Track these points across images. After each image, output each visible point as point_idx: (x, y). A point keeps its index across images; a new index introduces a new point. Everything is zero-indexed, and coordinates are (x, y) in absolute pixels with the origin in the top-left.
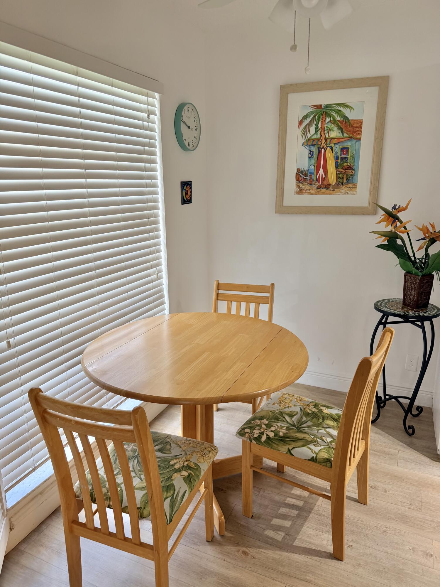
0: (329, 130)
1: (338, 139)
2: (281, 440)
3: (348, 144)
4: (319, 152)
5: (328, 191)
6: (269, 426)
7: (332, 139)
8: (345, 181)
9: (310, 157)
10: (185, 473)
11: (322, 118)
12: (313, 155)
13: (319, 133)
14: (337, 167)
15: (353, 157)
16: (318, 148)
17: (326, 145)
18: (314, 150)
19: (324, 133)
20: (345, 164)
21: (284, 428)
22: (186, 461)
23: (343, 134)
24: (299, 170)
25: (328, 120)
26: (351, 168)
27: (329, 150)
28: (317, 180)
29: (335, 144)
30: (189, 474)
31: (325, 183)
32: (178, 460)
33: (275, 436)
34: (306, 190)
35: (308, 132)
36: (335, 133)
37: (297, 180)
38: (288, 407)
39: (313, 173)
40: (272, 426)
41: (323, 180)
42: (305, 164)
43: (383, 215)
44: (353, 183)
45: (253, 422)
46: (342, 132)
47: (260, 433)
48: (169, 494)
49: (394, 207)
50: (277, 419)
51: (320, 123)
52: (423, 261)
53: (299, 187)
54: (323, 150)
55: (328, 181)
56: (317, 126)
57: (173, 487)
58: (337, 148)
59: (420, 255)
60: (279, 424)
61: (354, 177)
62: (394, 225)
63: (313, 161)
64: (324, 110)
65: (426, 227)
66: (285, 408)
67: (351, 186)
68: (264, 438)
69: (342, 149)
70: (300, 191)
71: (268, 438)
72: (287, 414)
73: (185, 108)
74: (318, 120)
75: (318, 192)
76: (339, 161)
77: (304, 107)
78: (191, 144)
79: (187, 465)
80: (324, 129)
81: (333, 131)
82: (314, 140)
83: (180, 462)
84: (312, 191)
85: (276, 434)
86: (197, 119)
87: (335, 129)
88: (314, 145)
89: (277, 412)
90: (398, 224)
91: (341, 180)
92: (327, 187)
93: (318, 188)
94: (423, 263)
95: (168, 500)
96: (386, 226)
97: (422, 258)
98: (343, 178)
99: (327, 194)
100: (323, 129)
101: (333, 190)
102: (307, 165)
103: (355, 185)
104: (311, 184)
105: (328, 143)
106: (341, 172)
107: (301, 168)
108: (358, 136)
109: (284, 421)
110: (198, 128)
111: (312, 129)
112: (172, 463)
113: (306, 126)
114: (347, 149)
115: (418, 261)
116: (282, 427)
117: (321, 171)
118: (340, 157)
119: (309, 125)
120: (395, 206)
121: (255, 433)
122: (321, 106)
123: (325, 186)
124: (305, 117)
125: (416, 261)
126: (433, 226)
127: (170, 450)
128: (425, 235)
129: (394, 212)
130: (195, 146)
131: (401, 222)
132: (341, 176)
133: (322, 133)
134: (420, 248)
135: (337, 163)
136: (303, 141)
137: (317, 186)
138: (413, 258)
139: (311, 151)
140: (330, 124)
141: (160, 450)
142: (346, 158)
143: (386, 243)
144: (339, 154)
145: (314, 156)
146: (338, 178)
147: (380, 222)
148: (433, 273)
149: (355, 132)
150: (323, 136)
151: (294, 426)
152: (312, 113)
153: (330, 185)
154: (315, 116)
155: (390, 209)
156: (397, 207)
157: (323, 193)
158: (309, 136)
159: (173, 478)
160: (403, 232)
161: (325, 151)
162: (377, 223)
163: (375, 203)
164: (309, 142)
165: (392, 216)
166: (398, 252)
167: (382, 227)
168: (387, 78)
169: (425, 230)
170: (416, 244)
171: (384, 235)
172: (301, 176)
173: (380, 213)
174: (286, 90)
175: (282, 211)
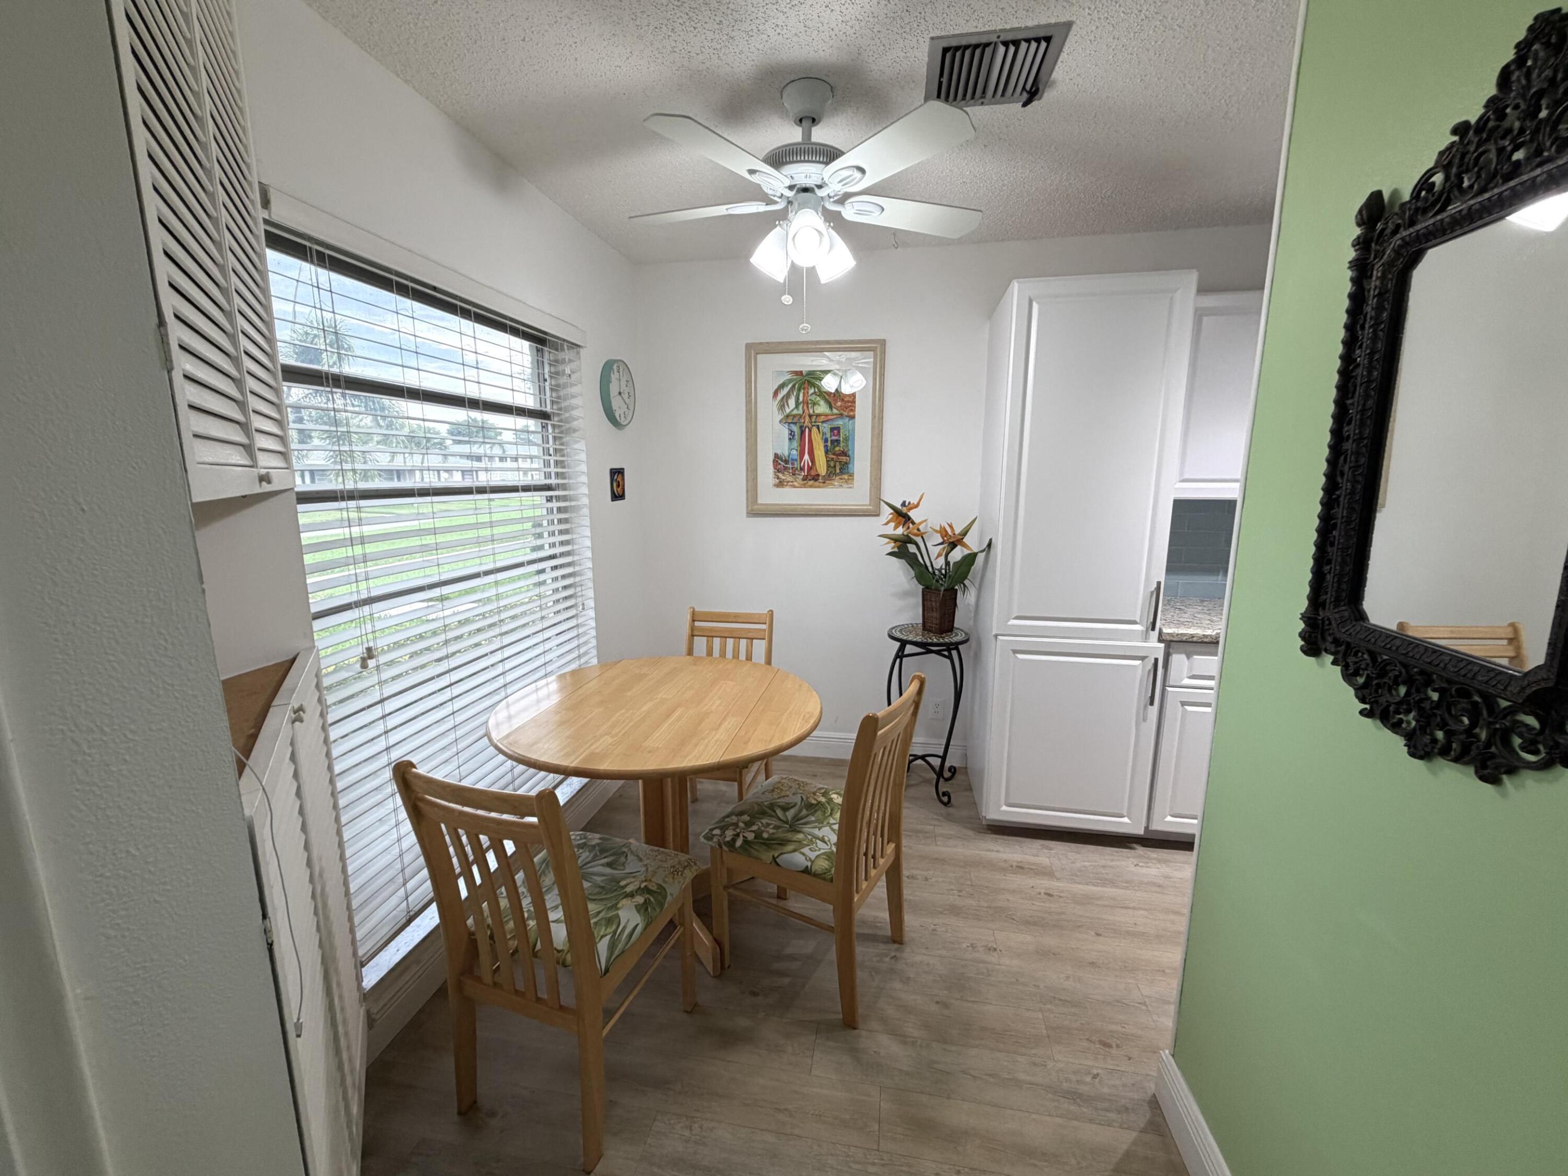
0: (814, 404)
1: (827, 415)
2: (764, 844)
3: (839, 423)
4: (802, 433)
5: (817, 484)
6: (748, 824)
7: (818, 415)
8: (838, 471)
9: (790, 439)
10: (640, 899)
11: (804, 389)
12: (794, 436)
13: (801, 407)
14: (827, 452)
15: (846, 439)
16: (801, 427)
17: (811, 423)
18: (796, 429)
19: (808, 407)
20: (837, 449)
21: (771, 826)
22: (646, 881)
23: (832, 410)
24: (776, 456)
25: (811, 391)
26: (844, 454)
27: (814, 430)
28: (802, 469)
29: (823, 422)
30: (645, 900)
31: (813, 473)
32: (633, 880)
33: (755, 838)
34: (788, 482)
35: (786, 406)
36: (822, 408)
37: (775, 469)
38: (784, 796)
39: (796, 460)
40: (754, 824)
41: (810, 469)
42: (784, 448)
43: (891, 514)
44: (848, 473)
45: (726, 820)
46: (831, 407)
47: (734, 835)
48: (609, 930)
49: (904, 504)
50: (763, 813)
51: (801, 395)
52: (943, 572)
53: (778, 478)
54: (807, 430)
55: (817, 470)
56: (797, 398)
57: (617, 920)
58: (826, 428)
59: (939, 563)
60: (764, 821)
61: (850, 466)
62: (906, 526)
63: (795, 444)
64: (806, 378)
65: (944, 528)
66: (779, 798)
67: (846, 477)
68: (739, 843)
69: (832, 429)
70: (780, 484)
71: (746, 841)
72: (779, 806)
73: (615, 367)
74: (799, 390)
75: (804, 484)
76: (829, 444)
77: (780, 373)
78: (622, 416)
79: (646, 886)
80: (808, 403)
81: (819, 405)
82: (794, 416)
83: (636, 883)
84: (796, 484)
85: (758, 835)
86: (631, 382)
87: (822, 403)
88: (795, 423)
89: (766, 803)
90: (911, 525)
91: (833, 470)
92: (816, 478)
93: (803, 480)
94: (942, 574)
95: (606, 940)
96: (896, 528)
97: (941, 568)
98: (835, 467)
99: (816, 487)
100: (806, 403)
101: (824, 483)
102: (786, 448)
103: (851, 475)
104: (794, 474)
105: (813, 420)
106: (833, 458)
107: (779, 452)
108: (852, 413)
109: (773, 816)
110: (632, 394)
111: (792, 402)
112: (623, 883)
113: (783, 398)
114: (838, 429)
115: (937, 572)
116: (768, 825)
117: (806, 457)
118: (829, 439)
119: (788, 396)
120: (904, 502)
121: (727, 836)
122: (801, 372)
123: (812, 478)
124: (782, 386)
125: (934, 572)
126: (951, 526)
127: (623, 864)
128: (943, 538)
129: (904, 510)
130: (629, 419)
131: (913, 523)
132: (832, 464)
133: (805, 407)
134: (939, 555)
135: (826, 446)
136: (781, 417)
137: (802, 477)
138: (930, 569)
139: (791, 431)
140: (814, 396)
141: (609, 865)
142: (838, 441)
143: (896, 550)
144: (828, 435)
145: (796, 437)
146: (828, 466)
147: (886, 524)
148: (956, 587)
149: (846, 408)
150: (806, 411)
151: (786, 822)
152: (790, 381)
153: (818, 475)
154: (794, 386)
155: (898, 506)
156: (907, 504)
157: (811, 486)
158: (788, 411)
159: (619, 905)
160: (916, 535)
161: (810, 431)
162: (884, 525)
163: (877, 497)
164: (789, 419)
165: (902, 516)
166: (912, 561)
167: (890, 530)
168: (883, 343)
169: (943, 532)
170: (934, 551)
171: (895, 539)
172: (781, 463)
173: (887, 512)
174: (754, 350)
175: (757, 511)
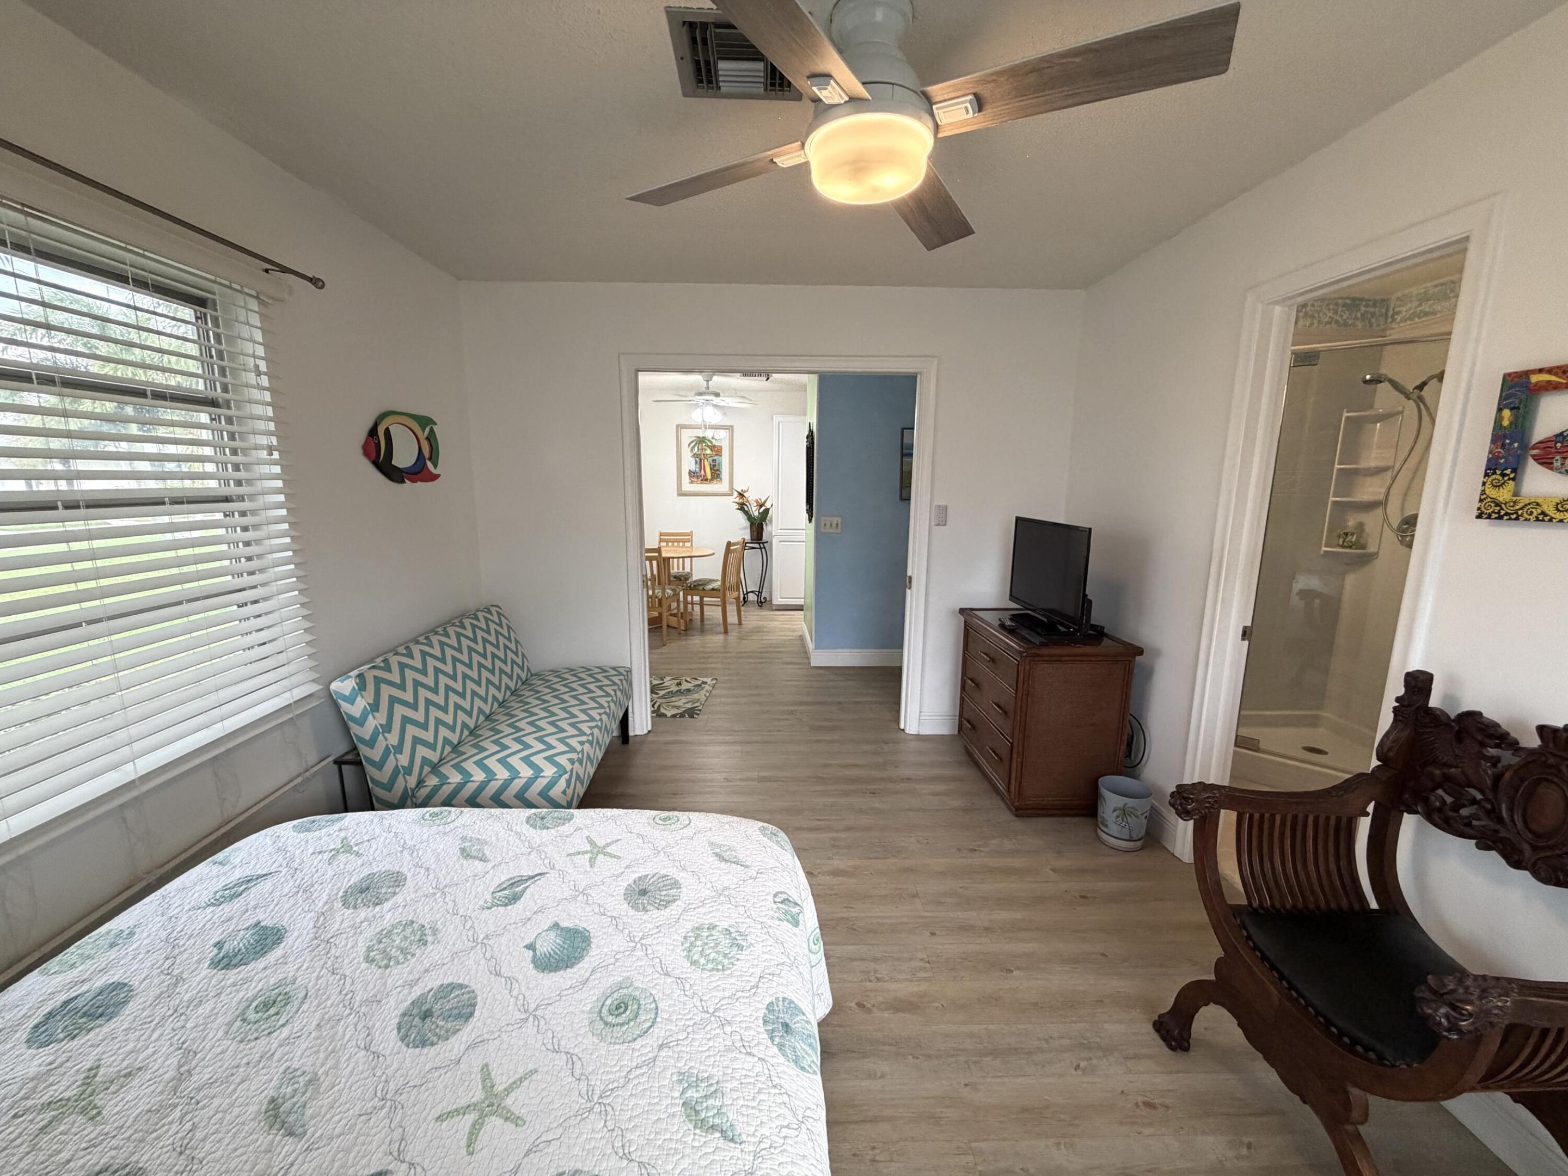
0: (705, 450)
1: (710, 455)
3: (716, 458)
4: (701, 461)
5: (707, 482)
7: (707, 455)
8: (715, 477)
9: (695, 464)
11: (701, 444)
12: (697, 463)
13: (700, 451)
14: (711, 470)
15: (719, 464)
16: (700, 459)
17: (704, 458)
18: (698, 460)
19: (703, 451)
20: (715, 468)
23: (712, 452)
25: (704, 445)
26: (718, 470)
27: (706, 460)
28: (701, 476)
29: (709, 457)
31: (705, 478)
34: (695, 482)
35: (694, 451)
36: (708, 452)
37: (689, 476)
39: (698, 472)
41: (704, 476)
42: (693, 467)
51: (700, 446)
52: (758, 517)
53: (691, 480)
55: (707, 477)
56: (698, 447)
58: (710, 459)
59: (756, 514)
61: (720, 475)
62: (743, 499)
63: (698, 466)
64: (701, 439)
65: (757, 499)
67: (719, 480)
69: (713, 460)
70: (692, 482)
74: (699, 444)
75: (701, 483)
76: (712, 466)
77: (690, 437)
80: (702, 449)
82: (697, 455)
84: (698, 482)
87: (708, 449)
88: (697, 458)
90: (745, 499)
92: (706, 480)
93: (701, 481)
96: (739, 500)
98: (714, 475)
99: (706, 484)
101: (710, 482)
103: (721, 479)
104: (697, 478)
105: (705, 456)
106: (713, 472)
107: (691, 470)
108: (721, 454)
111: (696, 449)
113: (692, 447)
114: (715, 460)
115: (755, 517)
117: (702, 471)
118: (712, 464)
119: (694, 447)
122: (699, 437)
123: (705, 480)
124: (691, 442)
126: (759, 499)
128: (756, 503)
129: (742, 493)
134: (756, 510)
135: (710, 467)
136: (691, 455)
137: (701, 479)
138: (752, 516)
139: (696, 461)
140: (705, 447)
142: (715, 465)
143: (740, 508)
146: (712, 475)
148: (763, 523)
149: (719, 452)
150: (702, 453)
152: (695, 440)
154: (697, 442)
155: (740, 491)
156: (743, 491)
157: (704, 484)
160: (747, 502)
161: (704, 461)
162: (735, 498)
163: (732, 488)
164: (695, 456)
165: (741, 495)
166: (746, 513)
167: (737, 500)
168: (732, 427)
169: (757, 501)
170: (754, 509)
171: (738, 504)
172: (692, 474)
173: (736, 494)
174: (680, 427)
175: (681, 494)
